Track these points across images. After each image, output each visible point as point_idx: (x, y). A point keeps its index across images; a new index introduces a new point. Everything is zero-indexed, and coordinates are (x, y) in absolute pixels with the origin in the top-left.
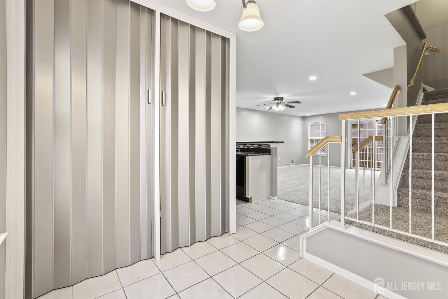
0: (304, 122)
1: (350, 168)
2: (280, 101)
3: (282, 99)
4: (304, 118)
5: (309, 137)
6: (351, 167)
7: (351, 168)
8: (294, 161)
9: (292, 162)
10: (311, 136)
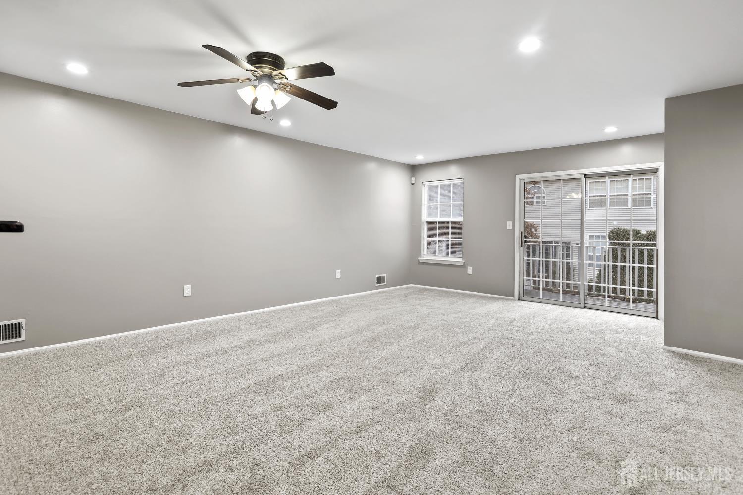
0: (413, 179)
1: (519, 299)
2: (266, 69)
3: (277, 62)
4: (413, 169)
5: (425, 217)
6: (522, 295)
7: (522, 298)
8: (384, 278)
9: (379, 280)
10: (430, 215)
